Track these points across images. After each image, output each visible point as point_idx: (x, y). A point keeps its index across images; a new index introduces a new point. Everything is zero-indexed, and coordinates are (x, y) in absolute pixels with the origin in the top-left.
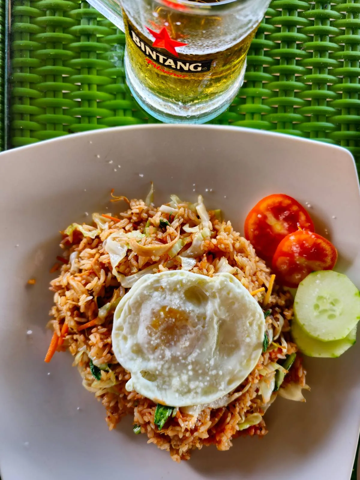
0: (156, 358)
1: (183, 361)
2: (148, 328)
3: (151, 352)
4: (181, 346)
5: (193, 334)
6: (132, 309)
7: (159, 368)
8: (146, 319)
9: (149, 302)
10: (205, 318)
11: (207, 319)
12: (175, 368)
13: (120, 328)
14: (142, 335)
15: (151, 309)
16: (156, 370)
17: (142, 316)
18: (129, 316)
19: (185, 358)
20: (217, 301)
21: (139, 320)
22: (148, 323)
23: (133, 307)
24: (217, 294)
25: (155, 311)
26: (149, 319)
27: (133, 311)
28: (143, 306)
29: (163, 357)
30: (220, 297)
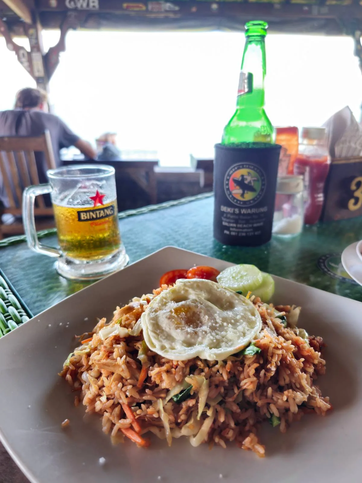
0: (202, 336)
1: (218, 325)
2: (177, 328)
3: (196, 337)
4: (206, 322)
5: (202, 311)
6: (156, 331)
7: (212, 338)
8: (170, 326)
9: (160, 318)
10: (196, 301)
11: (198, 300)
12: (218, 330)
13: (163, 348)
14: (178, 335)
15: (165, 318)
16: (212, 340)
17: (166, 328)
18: (159, 337)
19: (216, 323)
20: (190, 291)
21: (167, 332)
22: (173, 326)
23: (155, 329)
24: (186, 288)
25: (168, 317)
26: (171, 323)
27: (158, 331)
28: (160, 324)
29: (206, 332)
30: (189, 288)
